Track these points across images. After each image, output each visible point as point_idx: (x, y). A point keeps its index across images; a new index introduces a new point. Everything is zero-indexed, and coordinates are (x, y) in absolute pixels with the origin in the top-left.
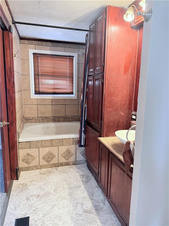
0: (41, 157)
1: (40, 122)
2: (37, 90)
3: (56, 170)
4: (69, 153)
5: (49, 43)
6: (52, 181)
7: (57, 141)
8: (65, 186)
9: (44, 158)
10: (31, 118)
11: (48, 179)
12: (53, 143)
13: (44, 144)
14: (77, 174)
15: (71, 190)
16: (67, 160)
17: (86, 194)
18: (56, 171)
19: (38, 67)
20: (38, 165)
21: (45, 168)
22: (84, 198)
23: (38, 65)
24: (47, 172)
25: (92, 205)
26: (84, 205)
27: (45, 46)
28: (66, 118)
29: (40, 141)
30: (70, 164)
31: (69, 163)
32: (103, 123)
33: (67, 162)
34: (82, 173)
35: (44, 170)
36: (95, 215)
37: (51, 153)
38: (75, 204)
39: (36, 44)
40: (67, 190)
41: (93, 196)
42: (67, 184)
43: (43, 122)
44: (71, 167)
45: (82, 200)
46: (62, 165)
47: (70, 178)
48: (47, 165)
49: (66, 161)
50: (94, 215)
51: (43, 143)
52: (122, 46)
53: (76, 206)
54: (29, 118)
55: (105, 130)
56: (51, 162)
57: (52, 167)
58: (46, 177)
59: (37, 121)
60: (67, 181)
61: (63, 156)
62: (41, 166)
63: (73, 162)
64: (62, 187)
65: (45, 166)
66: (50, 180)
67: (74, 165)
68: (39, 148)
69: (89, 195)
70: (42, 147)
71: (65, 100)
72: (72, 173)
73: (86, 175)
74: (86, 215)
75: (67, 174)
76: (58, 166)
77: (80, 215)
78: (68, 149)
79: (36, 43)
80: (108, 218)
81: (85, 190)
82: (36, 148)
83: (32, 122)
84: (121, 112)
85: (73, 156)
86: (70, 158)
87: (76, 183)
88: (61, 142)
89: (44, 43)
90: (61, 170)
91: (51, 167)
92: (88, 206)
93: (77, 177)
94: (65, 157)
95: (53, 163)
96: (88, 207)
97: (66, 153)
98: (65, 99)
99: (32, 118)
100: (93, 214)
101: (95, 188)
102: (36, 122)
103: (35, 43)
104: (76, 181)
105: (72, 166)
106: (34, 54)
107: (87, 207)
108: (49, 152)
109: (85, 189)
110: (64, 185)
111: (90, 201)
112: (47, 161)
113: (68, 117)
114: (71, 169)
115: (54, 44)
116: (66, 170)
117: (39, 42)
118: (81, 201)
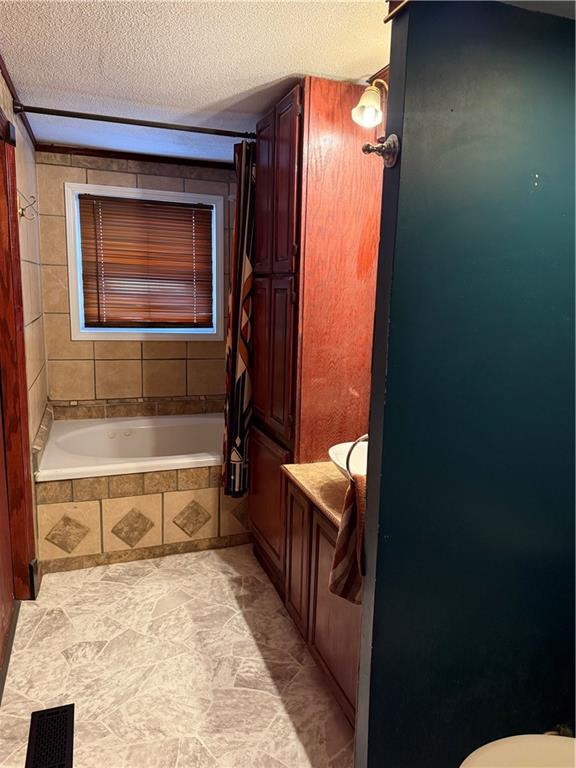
0: (108, 528)
1: (103, 417)
2: (94, 311)
3: (157, 565)
4: (197, 513)
5: (131, 163)
6: (143, 601)
7: (158, 476)
8: (182, 615)
9: (116, 532)
10: (72, 403)
11: (129, 594)
12: (147, 482)
13: (118, 487)
14: (222, 576)
15: (202, 624)
16: (190, 536)
17: (246, 636)
18: (156, 570)
19: (96, 239)
20: (100, 552)
21: (121, 562)
22: (241, 646)
23: (96, 235)
24: (127, 572)
25: (263, 665)
26: (238, 666)
27: (120, 171)
28: (187, 402)
29: (103, 479)
30: (201, 547)
31: (196, 546)
32: (297, 421)
33: (189, 542)
34: (236, 575)
35: (116, 568)
36: (270, 691)
37: (140, 515)
38: (211, 664)
39: (89, 166)
40: (190, 625)
41: (268, 639)
42: (189, 606)
43: (113, 415)
44: (203, 557)
45: (234, 652)
46: (174, 550)
47: (201, 588)
48: (126, 552)
49: (187, 539)
50: (267, 693)
51: (115, 483)
52: (351, 195)
53: (215, 670)
54: (67, 404)
55: (304, 443)
56: (140, 542)
57: (143, 559)
58: (124, 587)
59: (94, 414)
60: (188, 597)
61: (178, 522)
62: (108, 554)
63: (210, 539)
64: (173, 617)
65: (120, 557)
66: (138, 599)
67: (212, 552)
68: (100, 500)
69: (255, 636)
70: (109, 498)
71: (184, 344)
72: (205, 575)
73: (250, 580)
74: (245, 692)
75: (189, 577)
76: (163, 555)
77: (228, 692)
78: (193, 501)
79: (90, 163)
80: (307, 699)
81: (244, 624)
82: (93, 498)
83: (75, 417)
84: (351, 389)
85: (210, 522)
86: (200, 527)
87: (218, 605)
88: (171, 479)
89: (115, 164)
90: (171, 567)
91: (139, 559)
92: (251, 667)
93: (221, 587)
94: (185, 525)
95: (146, 546)
96: (252, 670)
97: (186, 514)
98: (187, 342)
99: (75, 403)
100: (266, 690)
101: (275, 618)
102: (91, 417)
103: (87, 161)
104: (219, 599)
105: (207, 552)
106: (81, 197)
107: (247, 672)
108: (133, 511)
109: (243, 619)
110: (181, 610)
111: (258, 653)
112: (127, 540)
113: (194, 398)
114: (202, 563)
115: (149, 165)
116: (189, 567)
117: (100, 160)
118: (231, 654)
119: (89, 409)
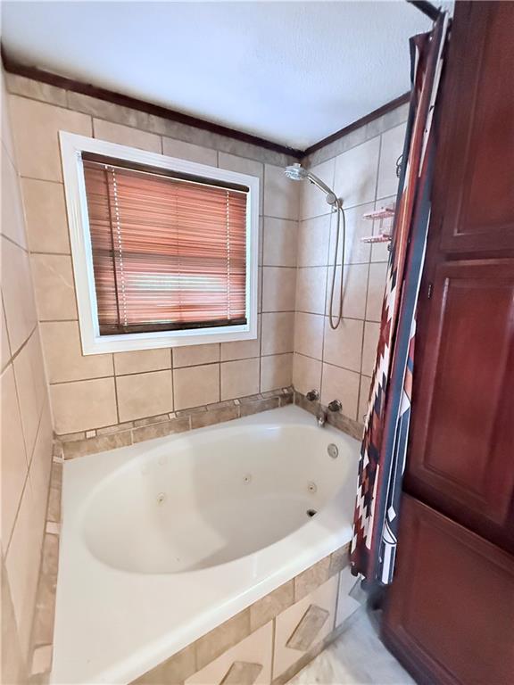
1: (130, 444)
2: (111, 315)
5: (154, 119)
10: (89, 435)
12: (254, 615)
19: (110, 219)
23: (110, 213)
27: (139, 127)
28: (223, 409)
30: (315, 654)
31: (310, 657)
39: (95, 112)
43: (142, 439)
46: (284, 680)
49: (301, 656)
54: (82, 437)
59: (119, 442)
61: (293, 644)
63: (325, 639)
70: (197, 671)
71: (218, 346)
78: (309, 608)
79: (97, 109)
83: (93, 450)
88: (288, 593)
89: (134, 116)
97: (303, 628)
98: (220, 344)
99: (92, 434)
102: (114, 447)
103: (92, 105)
106: (86, 156)
108: (233, 666)
113: (228, 404)
115: (177, 126)
117: (111, 107)
119: (112, 438)
